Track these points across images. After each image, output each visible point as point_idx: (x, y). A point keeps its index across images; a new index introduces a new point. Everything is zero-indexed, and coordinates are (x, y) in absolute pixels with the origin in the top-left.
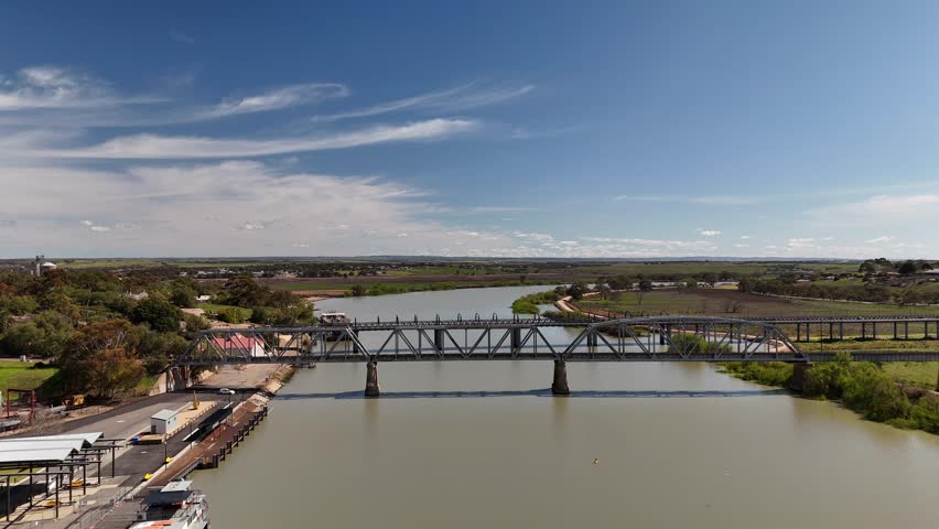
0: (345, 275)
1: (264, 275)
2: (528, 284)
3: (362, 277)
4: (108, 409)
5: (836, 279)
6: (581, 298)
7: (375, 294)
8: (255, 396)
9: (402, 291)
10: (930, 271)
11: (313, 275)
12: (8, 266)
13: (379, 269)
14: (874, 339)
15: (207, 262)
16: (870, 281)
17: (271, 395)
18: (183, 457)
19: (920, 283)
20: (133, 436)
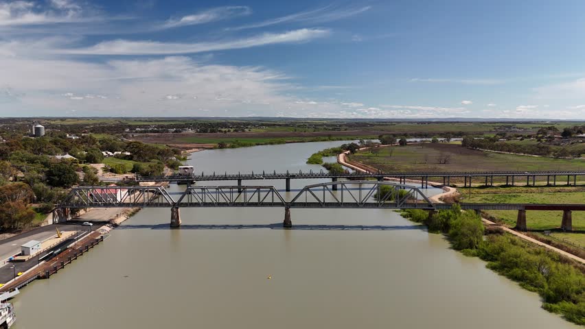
0: (225, 132)
1: (176, 131)
2: (333, 140)
3: (235, 133)
4: (14, 235)
5: (521, 140)
6: (356, 152)
7: (233, 147)
8: (104, 227)
9: (251, 145)
10: (581, 135)
11: (205, 131)
12: (26, 122)
13: (247, 128)
14: (513, 186)
15: (146, 121)
16: (541, 141)
17: (116, 226)
18: (30, 272)
19: (572, 143)
20: (11, 257)
